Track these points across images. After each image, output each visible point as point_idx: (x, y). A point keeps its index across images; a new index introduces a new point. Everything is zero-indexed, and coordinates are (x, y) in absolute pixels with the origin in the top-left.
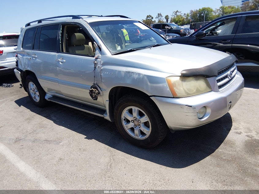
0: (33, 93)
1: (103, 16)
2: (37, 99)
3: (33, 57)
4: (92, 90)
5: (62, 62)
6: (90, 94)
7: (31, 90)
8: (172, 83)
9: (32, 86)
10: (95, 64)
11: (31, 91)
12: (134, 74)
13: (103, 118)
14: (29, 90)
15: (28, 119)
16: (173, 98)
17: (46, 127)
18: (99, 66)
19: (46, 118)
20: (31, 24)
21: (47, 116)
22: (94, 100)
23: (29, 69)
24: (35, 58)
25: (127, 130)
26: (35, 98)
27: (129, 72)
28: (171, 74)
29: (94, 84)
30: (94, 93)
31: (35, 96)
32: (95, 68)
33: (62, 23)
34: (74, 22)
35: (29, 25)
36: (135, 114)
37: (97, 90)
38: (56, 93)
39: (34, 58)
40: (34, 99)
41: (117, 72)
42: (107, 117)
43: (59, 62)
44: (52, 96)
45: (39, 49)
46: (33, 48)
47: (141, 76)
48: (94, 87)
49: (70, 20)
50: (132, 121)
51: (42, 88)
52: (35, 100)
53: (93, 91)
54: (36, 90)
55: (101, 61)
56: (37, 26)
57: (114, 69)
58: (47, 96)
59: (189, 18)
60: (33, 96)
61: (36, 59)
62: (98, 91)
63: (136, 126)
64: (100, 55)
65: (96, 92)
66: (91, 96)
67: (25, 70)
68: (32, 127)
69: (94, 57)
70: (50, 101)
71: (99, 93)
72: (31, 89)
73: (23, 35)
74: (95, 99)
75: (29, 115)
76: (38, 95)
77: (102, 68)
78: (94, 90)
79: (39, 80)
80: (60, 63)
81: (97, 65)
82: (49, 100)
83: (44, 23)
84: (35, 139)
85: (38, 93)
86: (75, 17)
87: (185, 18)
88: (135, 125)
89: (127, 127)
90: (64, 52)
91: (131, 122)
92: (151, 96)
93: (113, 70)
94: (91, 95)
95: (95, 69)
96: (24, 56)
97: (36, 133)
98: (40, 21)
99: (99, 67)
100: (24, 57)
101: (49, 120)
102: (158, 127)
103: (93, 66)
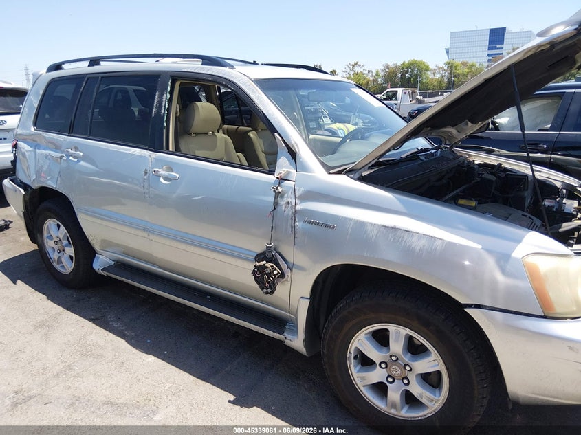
0: (54, 249)
1: (257, 64)
2: (67, 267)
3: (69, 155)
4: (264, 267)
5: (166, 179)
6: (255, 277)
7: (49, 241)
8: (542, 273)
9: (54, 230)
10: (278, 194)
11: (49, 244)
12: (413, 236)
13: (281, 343)
14: (43, 241)
15: (42, 325)
16: (545, 317)
17: (100, 356)
18: (289, 200)
19: (94, 325)
20: (64, 66)
21: (97, 319)
22: (267, 293)
23: (51, 184)
24: (74, 157)
25: (362, 389)
26: (59, 261)
27: (394, 229)
28: (540, 247)
29: (269, 249)
30: (269, 275)
31: (59, 258)
32: (276, 204)
33: (172, 74)
34: (209, 73)
35: (58, 67)
36: (397, 346)
37: (278, 265)
38: (125, 254)
39: (71, 158)
40: (55, 264)
41: (352, 224)
42: (297, 341)
43: (157, 175)
44: (113, 263)
45: (91, 135)
46: (70, 131)
47: (438, 243)
48: (268, 255)
49: (195, 67)
50: (383, 366)
51: (87, 239)
52: (58, 267)
53: (267, 267)
54: (65, 242)
55: (297, 188)
56: (87, 74)
57: (340, 215)
58: (99, 260)
59: (379, 80)
60: (54, 256)
61: (79, 161)
62: (280, 269)
63: (394, 380)
64: (293, 171)
65: (275, 272)
66: (258, 283)
67: (40, 185)
68: (59, 355)
69: (272, 173)
70: (107, 276)
71: (282, 275)
72: (50, 237)
73: (41, 93)
74: (269, 290)
75: (42, 311)
76: (71, 257)
77: (298, 207)
78: (268, 265)
79: (82, 218)
80: (162, 180)
81: (282, 197)
82: (104, 273)
83: (105, 66)
84: (74, 396)
85: (70, 251)
86: (207, 60)
87: (371, 79)
88: (389, 376)
89: (363, 380)
90: (171, 149)
91: (378, 366)
92: (470, 306)
93: (337, 216)
94: (259, 280)
95: (275, 209)
96: (39, 149)
97: (75, 376)
98: (94, 62)
99: (288, 203)
100: (38, 151)
101: (105, 332)
102: (476, 392)
103: (272, 199)
